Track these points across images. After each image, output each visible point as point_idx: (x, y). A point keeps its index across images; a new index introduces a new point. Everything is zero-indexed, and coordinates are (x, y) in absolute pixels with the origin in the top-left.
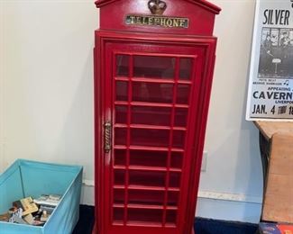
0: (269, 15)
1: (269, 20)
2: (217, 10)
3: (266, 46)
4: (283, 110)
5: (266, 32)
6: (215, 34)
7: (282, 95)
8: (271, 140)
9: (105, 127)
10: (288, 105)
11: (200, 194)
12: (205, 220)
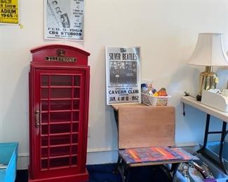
0: (112, 56)
1: (112, 58)
2: (89, 54)
3: (112, 69)
4: (123, 99)
5: (111, 63)
6: (89, 64)
7: (122, 92)
8: (118, 111)
9: (36, 113)
10: (125, 96)
11: (88, 151)
12: (92, 166)
